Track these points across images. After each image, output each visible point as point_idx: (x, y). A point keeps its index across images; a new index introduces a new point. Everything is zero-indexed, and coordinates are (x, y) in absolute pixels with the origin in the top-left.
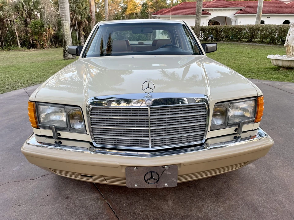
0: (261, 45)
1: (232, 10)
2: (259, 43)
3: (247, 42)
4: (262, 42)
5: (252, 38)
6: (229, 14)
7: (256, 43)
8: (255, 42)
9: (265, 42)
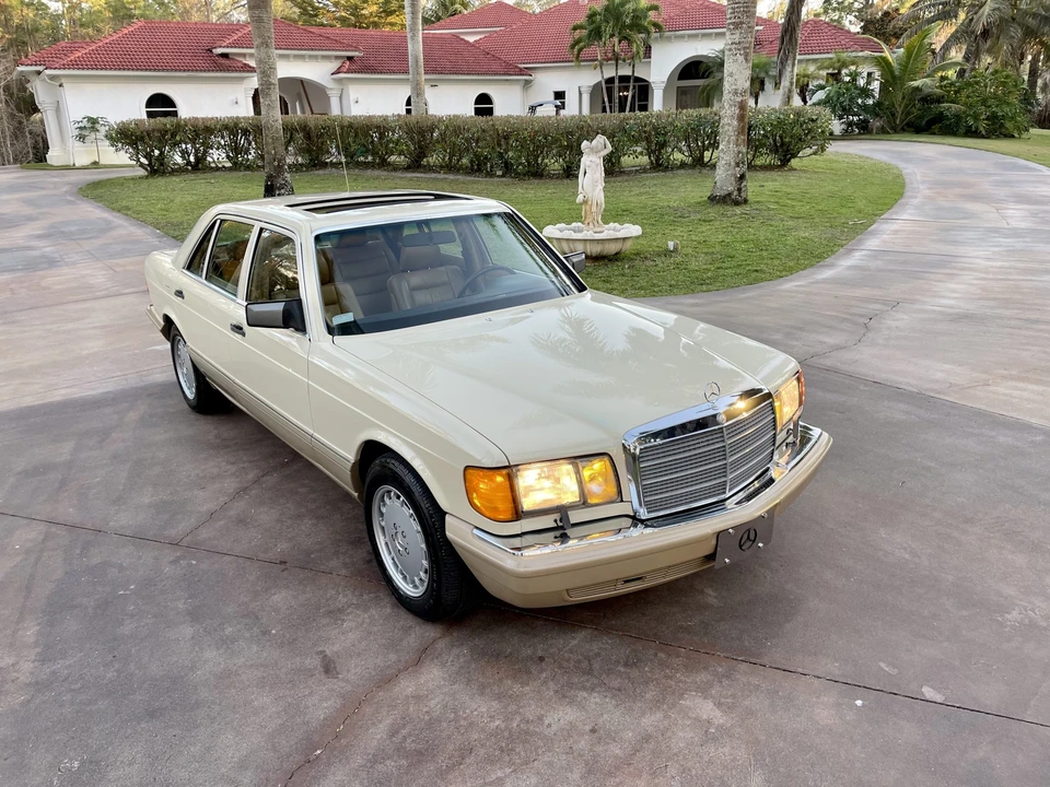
0: (451, 177)
1: (324, 57)
2: (445, 173)
3: (408, 168)
4: (450, 168)
5: (419, 157)
6: (315, 70)
7: (435, 171)
8: (429, 169)
9: (458, 170)
